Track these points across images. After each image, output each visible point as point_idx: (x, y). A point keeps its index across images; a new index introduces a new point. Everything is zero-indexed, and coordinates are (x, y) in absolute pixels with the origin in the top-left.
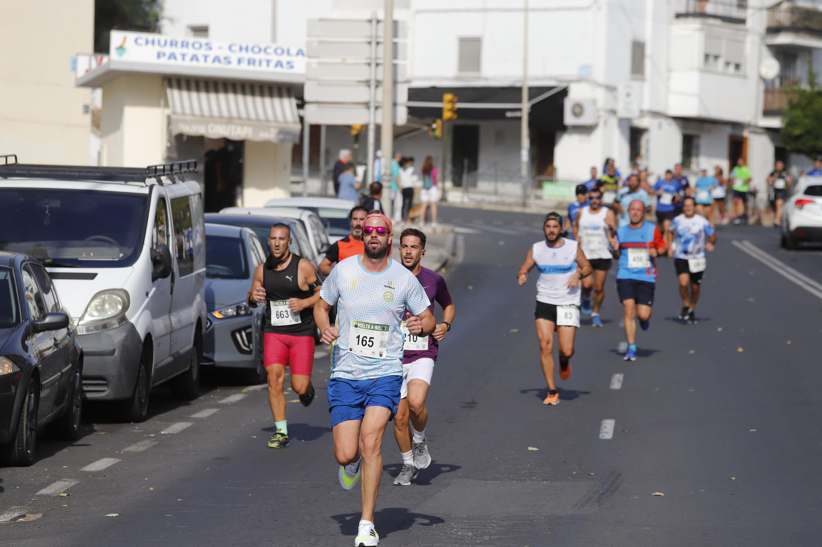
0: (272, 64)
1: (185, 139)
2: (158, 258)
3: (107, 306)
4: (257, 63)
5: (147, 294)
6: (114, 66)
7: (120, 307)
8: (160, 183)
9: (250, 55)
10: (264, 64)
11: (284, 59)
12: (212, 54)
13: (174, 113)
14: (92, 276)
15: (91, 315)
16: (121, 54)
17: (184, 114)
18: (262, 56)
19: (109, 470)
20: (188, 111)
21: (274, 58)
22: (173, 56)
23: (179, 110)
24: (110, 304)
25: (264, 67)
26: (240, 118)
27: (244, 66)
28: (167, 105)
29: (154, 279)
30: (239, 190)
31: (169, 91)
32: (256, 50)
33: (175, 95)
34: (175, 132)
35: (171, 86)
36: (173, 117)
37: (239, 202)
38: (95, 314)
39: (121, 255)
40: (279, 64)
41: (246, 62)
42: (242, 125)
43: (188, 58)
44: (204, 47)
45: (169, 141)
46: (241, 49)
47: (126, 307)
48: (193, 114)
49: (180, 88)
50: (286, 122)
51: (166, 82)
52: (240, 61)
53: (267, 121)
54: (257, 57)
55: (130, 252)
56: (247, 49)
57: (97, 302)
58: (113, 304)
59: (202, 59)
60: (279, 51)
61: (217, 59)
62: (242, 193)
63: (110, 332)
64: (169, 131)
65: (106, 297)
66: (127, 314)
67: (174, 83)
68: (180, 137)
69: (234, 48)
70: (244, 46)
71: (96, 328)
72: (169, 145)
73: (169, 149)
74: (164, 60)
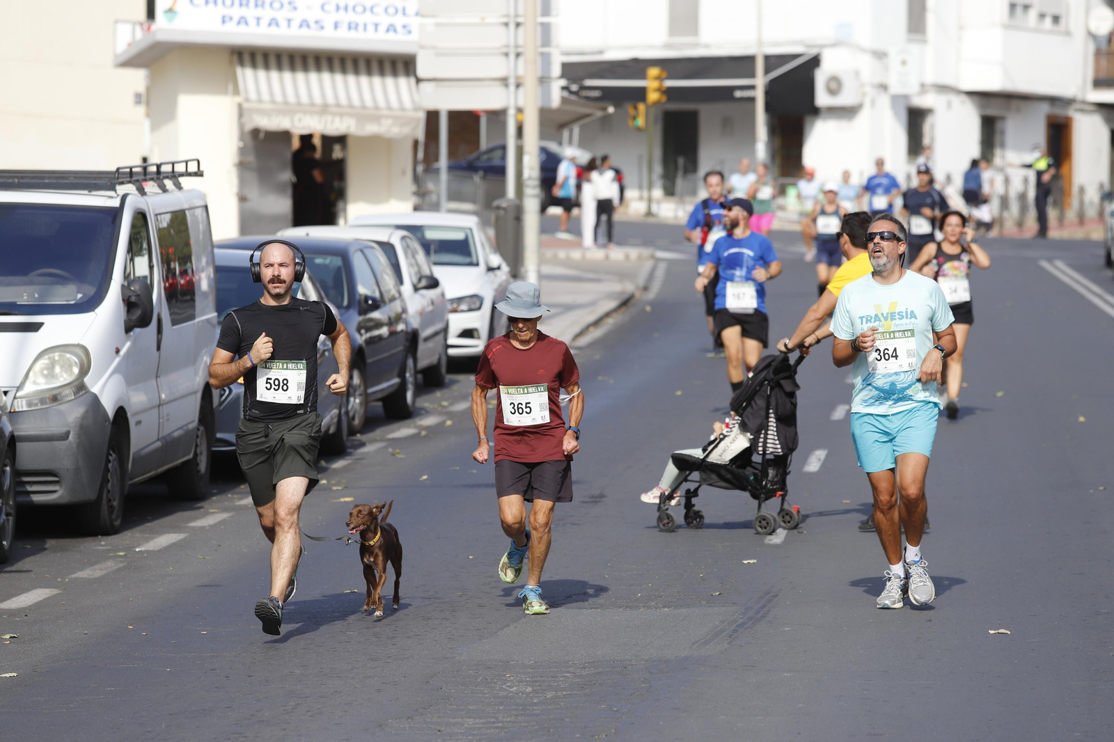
0: (382, 28)
1: (262, 136)
2: (133, 299)
3: (57, 369)
4: (361, 28)
5: (118, 351)
6: (161, 38)
7: (76, 370)
8: (142, 192)
9: (350, 17)
10: (371, 28)
11: (399, 21)
12: (297, 17)
13: (247, 100)
14: (35, 327)
15: (35, 383)
16: (170, 20)
17: (260, 101)
18: (368, 18)
19: (38, 606)
20: (266, 96)
21: (385, 21)
22: (243, 21)
23: (253, 95)
24: (62, 367)
25: (370, 34)
26: (338, 105)
27: (343, 33)
28: (236, 92)
29: (128, 329)
30: (340, 205)
31: (239, 70)
32: (359, 9)
33: (248, 77)
34: (249, 127)
35: (242, 63)
36: (246, 105)
37: (341, 221)
38: (41, 380)
39: (80, 296)
40: (391, 28)
41: (345, 26)
42: (342, 115)
43: (264, 22)
44: (286, 7)
45: (242, 138)
46: (338, 8)
47: (84, 370)
48: (273, 102)
49: (254, 65)
50: (403, 109)
51: (235, 58)
52: (336, 26)
53: (377, 108)
54: (361, 19)
55: (91, 290)
56: (346, 8)
57: (43, 362)
58: (67, 367)
59: (283, 24)
60: (391, 11)
61: (304, 24)
62: (345, 210)
63: (63, 407)
64: (241, 126)
65: (56, 356)
66: (87, 380)
67: (247, 58)
68: (255, 132)
69: (327, 7)
70: (342, 5)
71: (42, 401)
72: (241, 144)
73: (242, 151)
74: (231, 27)
